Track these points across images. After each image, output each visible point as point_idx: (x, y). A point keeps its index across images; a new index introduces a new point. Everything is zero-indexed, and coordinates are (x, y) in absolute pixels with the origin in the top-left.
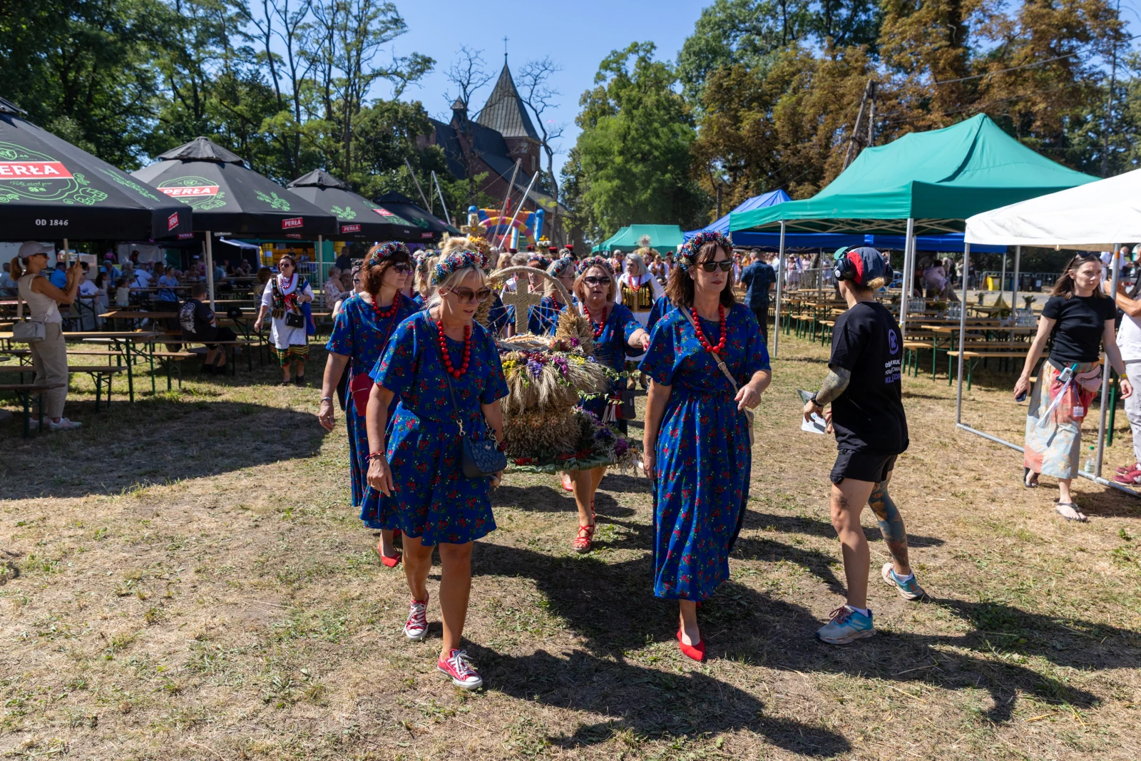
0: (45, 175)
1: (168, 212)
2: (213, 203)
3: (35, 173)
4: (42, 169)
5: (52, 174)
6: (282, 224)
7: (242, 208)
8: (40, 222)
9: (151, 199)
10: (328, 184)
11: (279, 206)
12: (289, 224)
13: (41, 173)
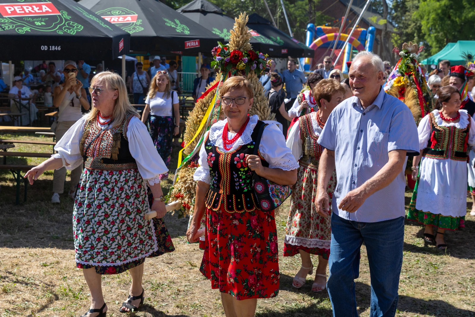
0: (43, 13)
1: (118, 38)
2: (134, 28)
3: (37, 11)
4: (41, 8)
5: (47, 12)
6: (184, 45)
7: (156, 32)
8: (44, 48)
9: (107, 28)
10: (209, 10)
11: (182, 30)
12: (190, 44)
13: (41, 11)
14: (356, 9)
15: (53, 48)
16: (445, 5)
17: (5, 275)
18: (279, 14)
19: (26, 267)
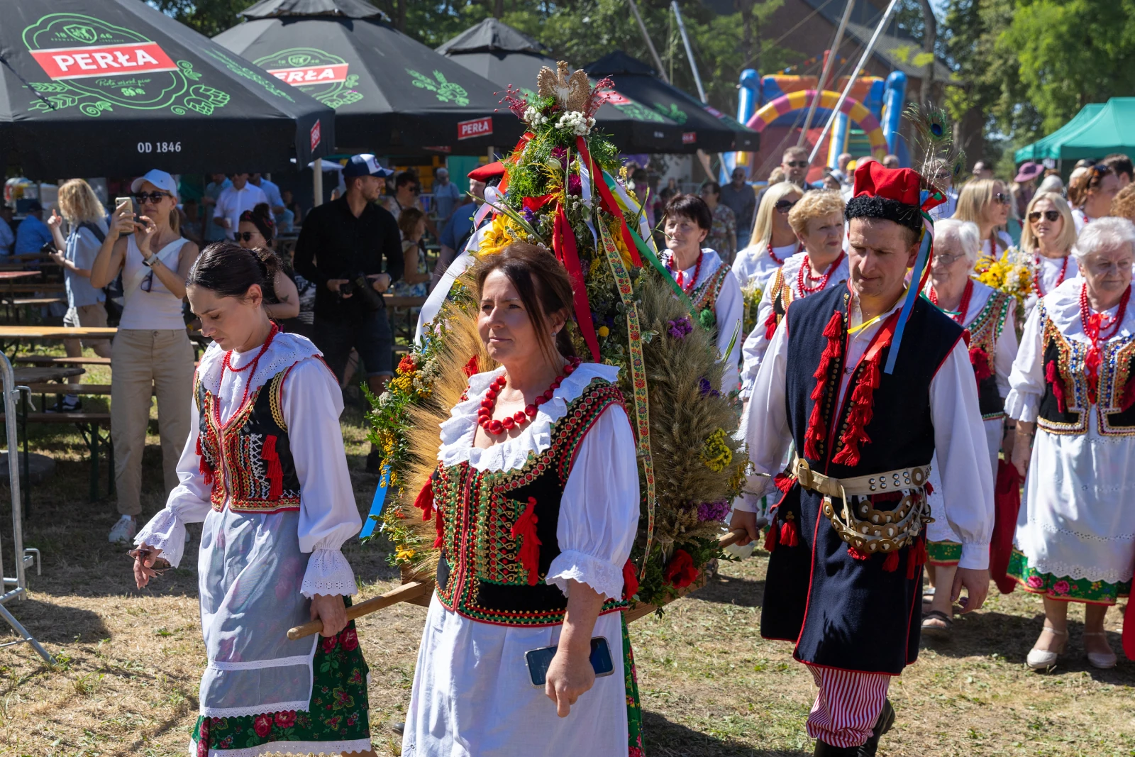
0: (138, 67)
1: (309, 119)
2: (341, 96)
3: (126, 64)
4: (133, 58)
5: (148, 65)
6: (456, 131)
7: (391, 103)
8: (144, 147)
9: (283, 98)
10: (510, 48)
11: (451, 97)
12: (469, 129)
13: (134, 64)
14: (858, 30)
15: (164, 147)
16: (1077, 13)
17: (79, 656)
18: (672, 50)
19: (123, 637)
